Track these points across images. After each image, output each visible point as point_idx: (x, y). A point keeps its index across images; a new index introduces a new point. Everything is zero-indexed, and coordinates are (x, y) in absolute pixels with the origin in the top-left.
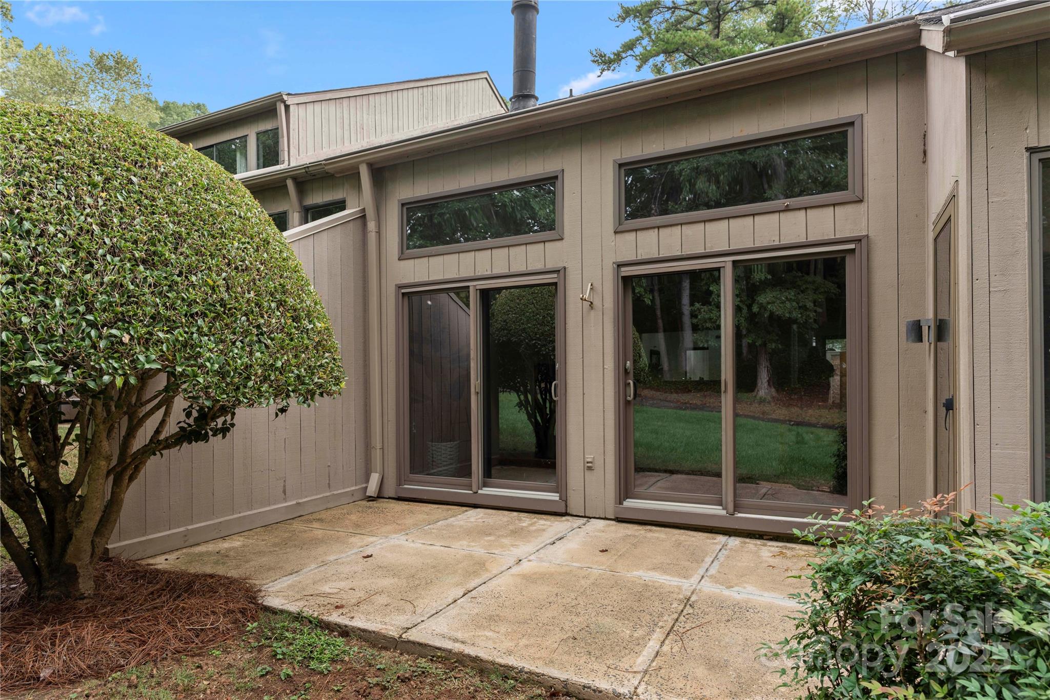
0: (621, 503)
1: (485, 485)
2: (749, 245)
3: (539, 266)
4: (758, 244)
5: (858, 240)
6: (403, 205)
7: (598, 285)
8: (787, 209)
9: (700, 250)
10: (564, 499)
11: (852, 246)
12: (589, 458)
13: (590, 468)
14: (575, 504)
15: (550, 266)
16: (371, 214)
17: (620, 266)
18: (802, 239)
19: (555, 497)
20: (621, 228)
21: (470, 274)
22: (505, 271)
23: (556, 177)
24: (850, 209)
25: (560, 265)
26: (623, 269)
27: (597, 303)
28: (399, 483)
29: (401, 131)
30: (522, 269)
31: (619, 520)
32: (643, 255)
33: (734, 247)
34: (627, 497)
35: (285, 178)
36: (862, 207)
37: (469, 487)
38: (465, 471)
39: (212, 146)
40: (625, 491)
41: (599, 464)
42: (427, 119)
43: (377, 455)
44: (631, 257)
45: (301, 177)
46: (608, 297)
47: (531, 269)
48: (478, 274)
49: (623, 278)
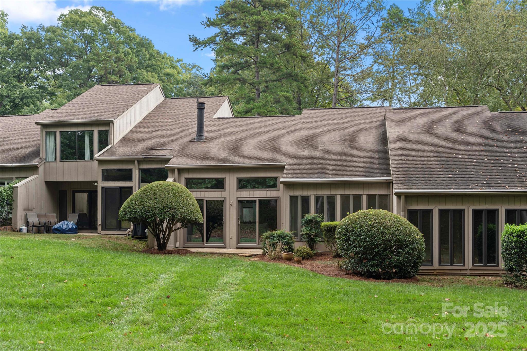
0: (237, 245)
1: (207, 243)
2: (261, 196)
3: (220, 196)
4: (263, 196)
5: (278, 197)
6: (185, 178)
7: (233, 202)
8: (268, 191)
9: (253, 196)
10: (225, 245)
12: (231, 236)
13: (231, 238)
14: (228, 246)
15: (222, 197)
16: (177, 180)
17: (237, 198)
19: (224, 245)
20: (238, 190)
21: (204, 197)
22: (212, 197)
23: (224, 178)
24: (277, 191)
25: (225, 197)
27: (233, 205)
30: (216, 197)
31: (237, 248)
32: (242, 196)
33: (259, 196)
35: (135, 160)
36: (279, 192)
37: (203, 244)
40: (238, 243)
41: (233, 237)
43: (178, 238)
44: (240, 196)
45: (140, 160)
46: (235, 204)
47: (218, 197)
48: (206, 197)
49: (238, 200)
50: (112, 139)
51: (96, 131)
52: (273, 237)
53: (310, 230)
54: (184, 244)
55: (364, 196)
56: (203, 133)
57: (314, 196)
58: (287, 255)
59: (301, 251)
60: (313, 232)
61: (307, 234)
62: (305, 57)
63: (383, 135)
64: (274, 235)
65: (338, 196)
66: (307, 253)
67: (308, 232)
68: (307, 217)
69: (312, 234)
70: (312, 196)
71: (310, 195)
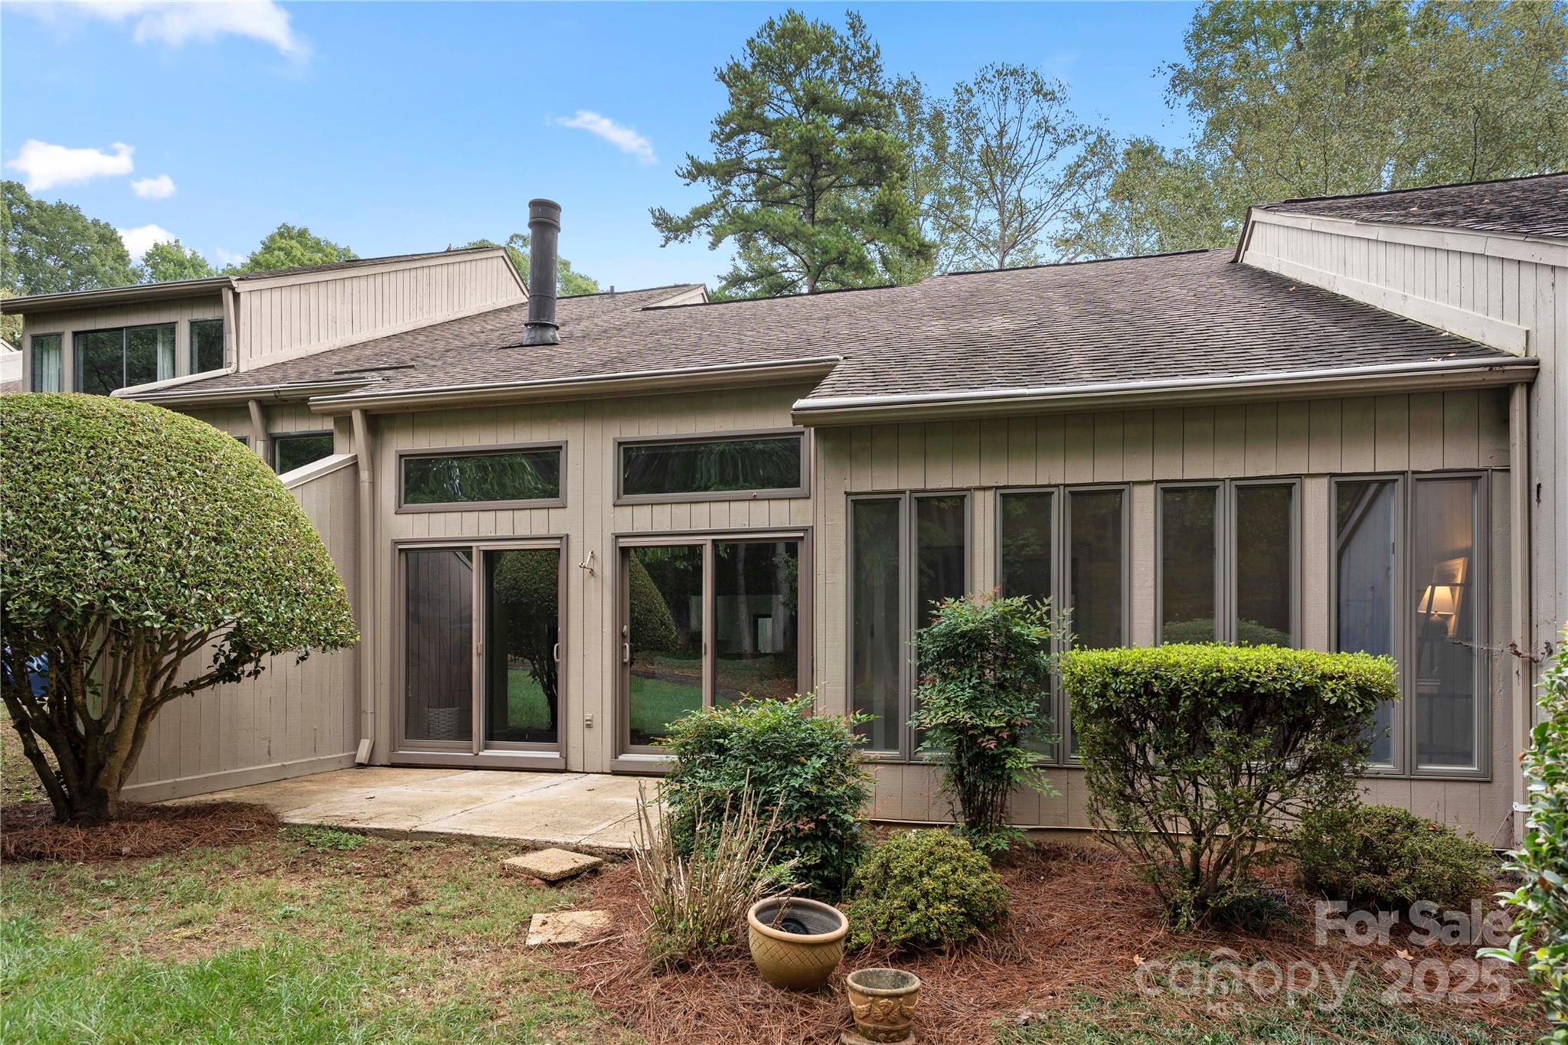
0: (616, 757)
1: (487, 747)
2: (725, 527)
3: (543, 532)
4: (733, 527)
5: (805, 530)
6: (401, 456)
7: (598, 554)
8: (755, 499)
9: (686, 528)
10: (565, 757)
11: (801, 534)
12: (588, 716)
13: (589, 726)
14: (575, 762)
15: (553, 532)
16: (363, 462)
17: (617, 537)
18: (766, 526)
19: (555, 755)
20: (619, 502)
21: (473, 534)
22: (509, 534)
23: (561, 447)
24: (801, 503)
25: (563, 532)
26: (620, 540)
27: (597, 570)
28: (393, 748)
29: (386, 325)
30: (526, 533)
31: (615, 773)
32: (639, 528)
33: (715, 527)
34: (623, 752)
35: (248, 400)
36: (810, 502)
37: (469, 749)
38: (465, 733)
39: (121, 329)
40: (619, 749)
41: (597, 721)
42: (422, 309)
43: (368, 722)
44: (628, 530)
45: (268, 399)
46: (607, 565)
47: (535, 533)
48: (482, 535)
49: (621, 548)
50: (230, 350)
51: (183, 322)
53: (970, 705)
55: (1310, 485)
57: (990, 494)
59: (908, 880)
60: (995, 717)
61: (953, 727)
64: (724, 734)
65: (1138, 491)
66: (963, 901)
67: (965, 717)
68: (955, 614)
69: (989, 731)
70: (979, 495)
71: (968, 489)
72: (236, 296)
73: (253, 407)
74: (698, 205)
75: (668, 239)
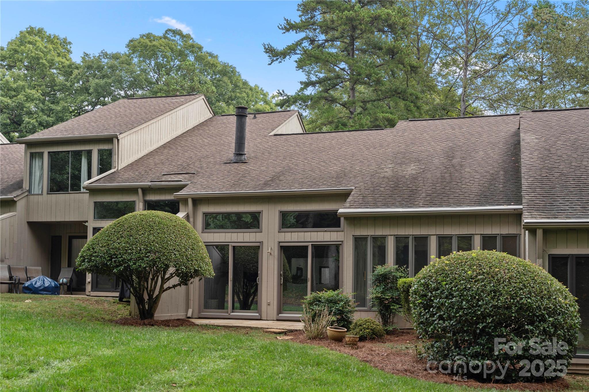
0: (278, 315)
1: (233, 312)
2: (316, 240)
3: (254, 240)
4: (318, 240)
6: (204, 213)
7: (273, 248)
8: (326, 231)
9: (303, 240)
10: (261, 315)
11: (341, 243)
12: (268, 301)
13: (269, 305)
14: (264, 317)
15: (257, 240)
16: (191, 215)
17: (280, 242)
18: (329, 240)
19: (258, 314)
20: (280, 231)
21: (230, 241)
22: (242, 241)
23: (260, 212)
24: (341, 233)
25: (261, 240)
27: (272, 253)
30: (248, 240)
31: (278, 320)
32: (287, 240)
33: (312, 240)
34: (280, 313)
35: (138, 188)
36: (343, 233)
37: (227, 313)
38: (226, 308)
39: (69, 151)
41: (272, 303)
43: (191, 303)
44: (283, 240)
45: (146, 188)
46: (276, 252)
47: (251, 241)
48: (232, 241)
49: (281, 246)
50: (115, 162)
51: (95, 150)
52: (320, 301)
53: (382, 293)
54: (200, 312)
55: (476, 237)
56: (243, 151)
57: (392, 237)
58: (333, 333)
59: (361, 325)
60: (388, 295)
61: (377, 298)
62: (417, 68)
63: (515, 149)
64: (320, 298)
65: (432, 237)
66: (371, 330)
67: (380, 295)
68: (380, 269)
69: (387, 299)
70: (390, 237)
71: (387, 235)
72: (118, 140)
73: (140, 191)
74: (290, 44)
75: (273, 61)
